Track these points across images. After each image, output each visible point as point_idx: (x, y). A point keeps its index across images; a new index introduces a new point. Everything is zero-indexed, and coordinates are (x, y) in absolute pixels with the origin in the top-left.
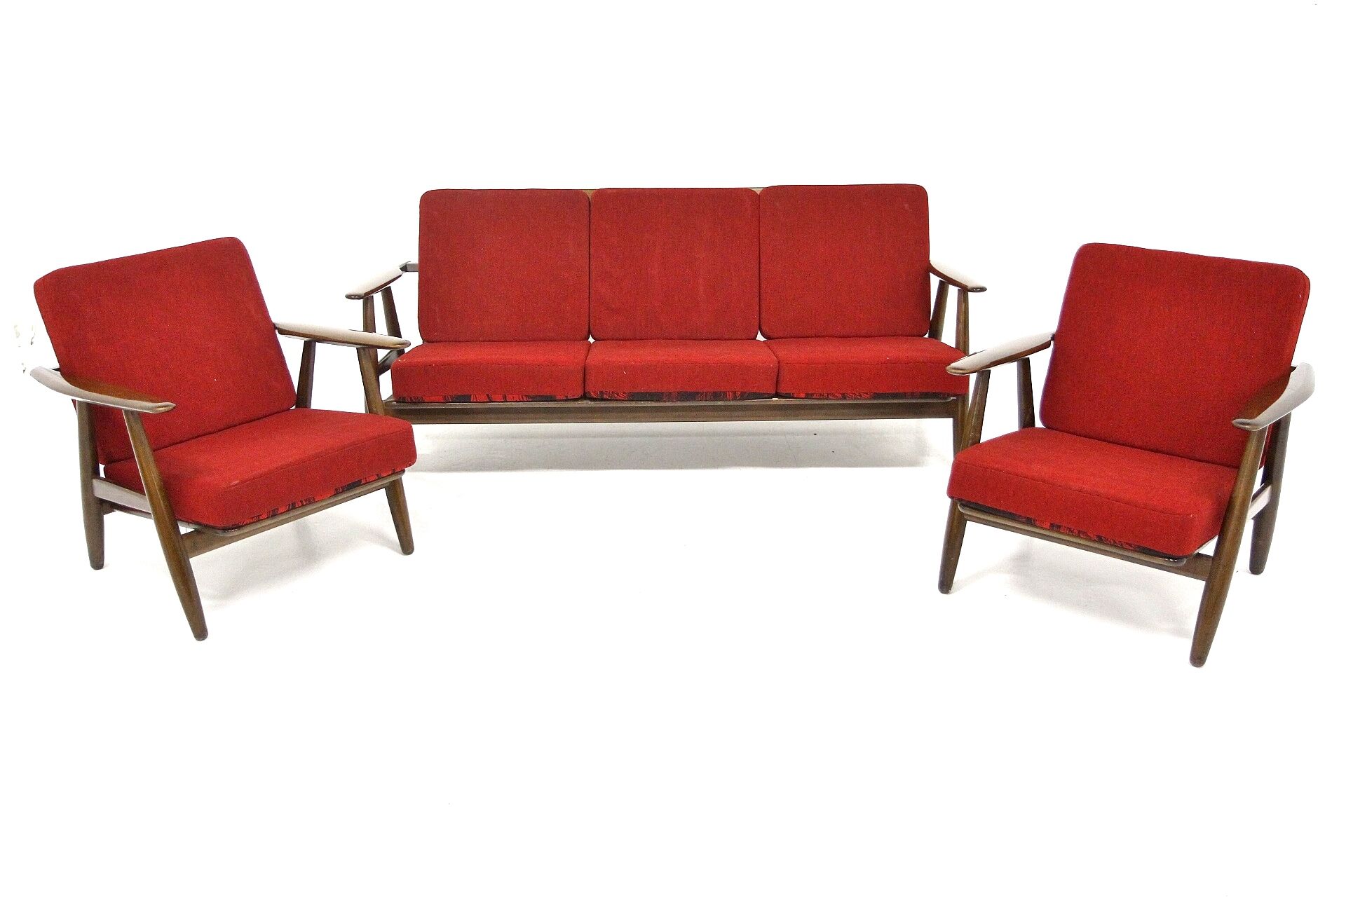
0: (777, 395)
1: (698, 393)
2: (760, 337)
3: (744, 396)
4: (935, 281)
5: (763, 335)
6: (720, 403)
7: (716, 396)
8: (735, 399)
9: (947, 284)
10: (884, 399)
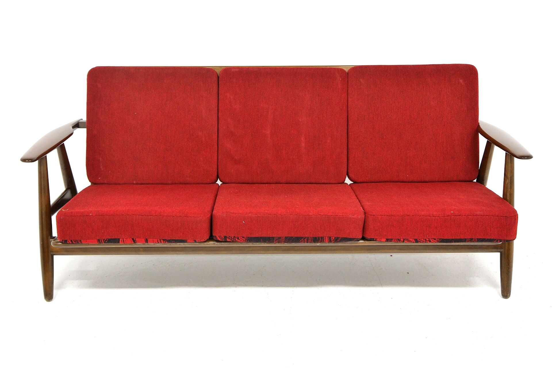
0: (363, 239)
1: (302, 238)
2: (348, 181)
3: (337, 240)
4: (483, 142)
5: (350, 179)
6: (318, 244)
7: (315, 240)
8: (330, 241)
9: (492, 144)
10: (447, 242)
